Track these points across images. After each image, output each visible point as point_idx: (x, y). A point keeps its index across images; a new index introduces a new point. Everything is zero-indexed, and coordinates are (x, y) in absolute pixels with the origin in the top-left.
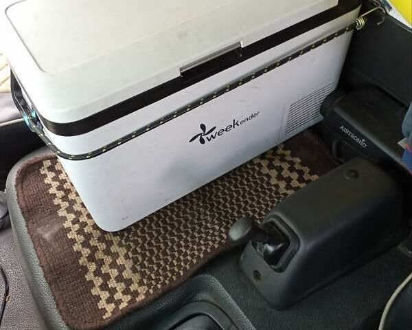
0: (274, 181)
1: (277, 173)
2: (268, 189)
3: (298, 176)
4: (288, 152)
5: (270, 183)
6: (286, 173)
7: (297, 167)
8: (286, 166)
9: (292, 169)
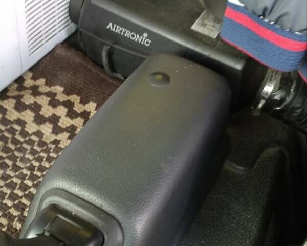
0: (31, 128)
1: (33, 114)
2: (25, 142)
3: (66, 110)
4: (42, 81)
5: (27, 132)
6: (47, 111)
7: (61, 98)
8: (43, 101)
9: (54, 103)
